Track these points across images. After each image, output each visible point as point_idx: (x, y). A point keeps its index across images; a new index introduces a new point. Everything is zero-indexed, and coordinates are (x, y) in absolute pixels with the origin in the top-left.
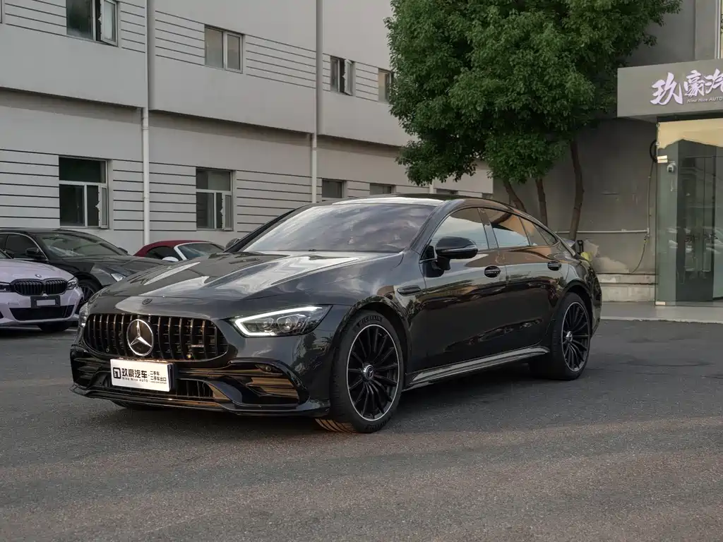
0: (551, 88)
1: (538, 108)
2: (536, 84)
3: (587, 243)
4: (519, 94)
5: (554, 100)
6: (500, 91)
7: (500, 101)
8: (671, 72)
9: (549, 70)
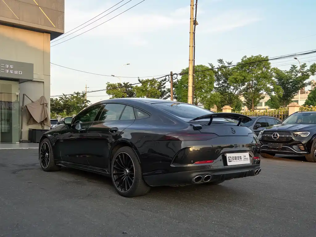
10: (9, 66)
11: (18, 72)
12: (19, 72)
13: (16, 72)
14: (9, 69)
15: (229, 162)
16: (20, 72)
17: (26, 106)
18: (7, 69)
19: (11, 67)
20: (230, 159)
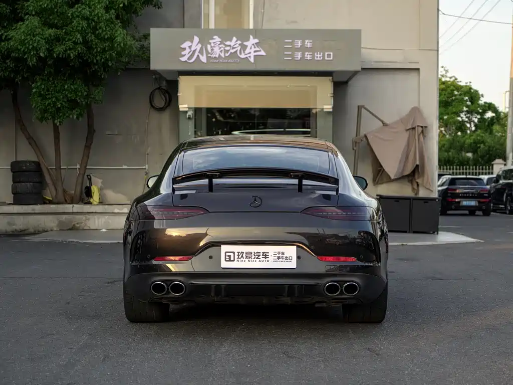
0: (103, 40)
1: (89, 57)
2: (91, 36)
4: (75, 43)
5: (104, 50)
6: (58, 39)
7: (59, 49)
8: (196, 35)
9: (102, 24)
10: (303, 42)
11: (324, 56)
12: (326, 53)
13: (318, 56)
14: (303, 49)
15: (226, 261)
16: (329, 56)
17: (366, 136)
18: (298, 50)
19: (308, 44)
20: (230, 256)
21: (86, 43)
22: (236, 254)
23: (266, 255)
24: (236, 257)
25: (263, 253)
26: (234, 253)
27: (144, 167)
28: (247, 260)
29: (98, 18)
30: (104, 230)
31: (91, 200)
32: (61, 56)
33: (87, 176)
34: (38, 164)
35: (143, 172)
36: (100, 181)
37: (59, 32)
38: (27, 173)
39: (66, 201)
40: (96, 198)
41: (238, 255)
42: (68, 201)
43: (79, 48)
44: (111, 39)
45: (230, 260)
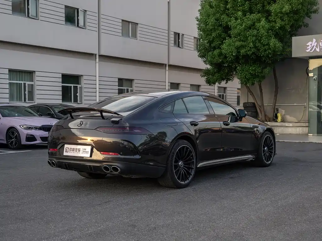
0: (264, 46)
1: (259, 54)
2: (258, 44)
3: (279, 109)
4: (251, 48)
5: (265, 50)
6: (243, 47)
7: (243, 51)
9: (263, 38)
15: (65, 152)
20: (67, 150)
21: (255, 47)
22: (69, 149)
23: (79, 150)
24: (69, 150)
25: (79, 149)
26: (68, 148)
27: (304, 104)
28: (72, 152)
29: (262, 35)
30: (278, 134)
31: (277, 120)
32: (244, 54)
33: (276, 109)
34: (254, 103)
35: (303, 107)
36: (284, 111)
37: (243, 43)
38: (249, 108)
39: (266, 120)
40: (279, 119)
41: (70, 150)
42: (267, 120)
43: (253, 50)
44: (268, 44)
45: (67, 152)
